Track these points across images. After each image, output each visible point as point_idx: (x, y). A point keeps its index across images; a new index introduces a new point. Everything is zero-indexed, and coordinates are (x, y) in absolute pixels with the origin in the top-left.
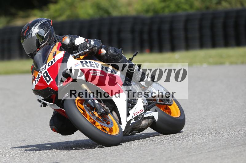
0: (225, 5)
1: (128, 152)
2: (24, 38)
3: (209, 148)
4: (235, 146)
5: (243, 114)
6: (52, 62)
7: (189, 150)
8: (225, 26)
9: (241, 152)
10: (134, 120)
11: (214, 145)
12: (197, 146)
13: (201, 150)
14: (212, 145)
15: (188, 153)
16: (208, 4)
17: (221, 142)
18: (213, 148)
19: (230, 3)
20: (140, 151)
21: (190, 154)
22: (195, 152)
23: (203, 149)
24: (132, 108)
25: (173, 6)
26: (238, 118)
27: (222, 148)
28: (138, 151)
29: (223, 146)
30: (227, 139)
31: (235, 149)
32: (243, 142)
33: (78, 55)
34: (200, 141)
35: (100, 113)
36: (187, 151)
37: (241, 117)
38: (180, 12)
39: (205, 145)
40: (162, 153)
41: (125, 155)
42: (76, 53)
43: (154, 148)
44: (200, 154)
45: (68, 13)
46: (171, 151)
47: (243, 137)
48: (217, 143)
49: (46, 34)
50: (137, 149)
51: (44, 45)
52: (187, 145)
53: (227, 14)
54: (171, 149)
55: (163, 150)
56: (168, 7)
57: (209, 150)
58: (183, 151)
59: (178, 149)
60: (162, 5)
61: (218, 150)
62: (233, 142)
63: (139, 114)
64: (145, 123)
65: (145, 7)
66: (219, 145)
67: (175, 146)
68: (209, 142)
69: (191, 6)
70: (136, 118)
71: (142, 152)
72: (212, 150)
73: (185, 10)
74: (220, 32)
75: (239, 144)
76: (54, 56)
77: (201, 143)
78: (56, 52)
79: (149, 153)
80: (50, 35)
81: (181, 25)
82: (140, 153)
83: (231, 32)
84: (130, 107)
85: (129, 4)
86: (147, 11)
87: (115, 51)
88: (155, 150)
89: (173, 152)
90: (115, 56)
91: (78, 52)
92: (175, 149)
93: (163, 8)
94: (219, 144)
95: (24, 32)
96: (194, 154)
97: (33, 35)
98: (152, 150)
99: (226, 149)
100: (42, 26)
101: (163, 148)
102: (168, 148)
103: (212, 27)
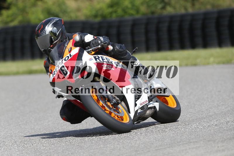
0: (169, 10)
1: (79, 151)
2: (38, 35)
3: (156, 147)
4: (181, 145)
5: (188, 114)
6: (68, 57)
7: (137, 149)
8: (170, 30)
9: (186, 150)
10: (140, 109)
11: (161, 144)
12: (144, 144)
13: (149, 149)
14: (159, 144)
15: (136, 151)
16: (153, 9)
17: (167, 141)
18: (160, 146)
19: (174, 8)
20: (91, 150)
21: (138, 152)
22: (143, 151)
23: (151, 147)
24: (138, 99)
25: (120, 12)
26: (183, 118)
27: (168, 146)
28: (88, 150)
29: (169, 144)
30: (173, 138)
31: (181, 147)
32: (188, 141)
33: (90, 51)
34: (147, 140)
35: (113, 103)
36: (135, 149)
37: (186, 116)
38: (127, 17)
39: (152, 144)
40: (112, 151)
41: (76, 154)
42: (89, 49)
43: (104, 147)
44: (147, 152)
45: (20, 18)
46: (120, 149)
47: (188, 136)
48: (163, 141)
49: (59, 32)
50: (87, 148)
51: (57, 42)
52: (135, 144)
53: (172, 18)
54: (120, 148)
55: (113, 149)
56: (116, 12)
57: (157, 148)
58: (132, 149)
59: (127, 148)
60: (110, 10)
61: (165, 148)
62: (179, 140)
63: (144, 104)
64: (149, 113)
65: (94, 12)
66: (166, 144)
67: (124, 145)
68: (156, 141)
69: (138, 11)
70: (142, 108)
71: (92, 151)
72: (159, 148)
73: (132, 15)
74: (165, 36)
75: (185, 143)
76: (70, 52)
77: (149, 142)
78: (71, 48)
79: (99, 152)
80: (62, 33)
81: (128, 30)
82: (91, 152)
83: (176, 35)
84: (137, 98)
85: (79, 10)
86: (96, 16)
87: (121, 47)
88: (105, 149)
89: (122, 151)
90: (121, 52)
91: (91, 48)
92: (123, 147)
93: (111, 13)
94: (165, 142)
95: (38, 30)
96: (143, 152)
97: (47, 33)
98: (102, 149)
99: (172, 147)
100: (55, 25)
101: (112, 147)
102: (117, 147)
103: (158, 31)
